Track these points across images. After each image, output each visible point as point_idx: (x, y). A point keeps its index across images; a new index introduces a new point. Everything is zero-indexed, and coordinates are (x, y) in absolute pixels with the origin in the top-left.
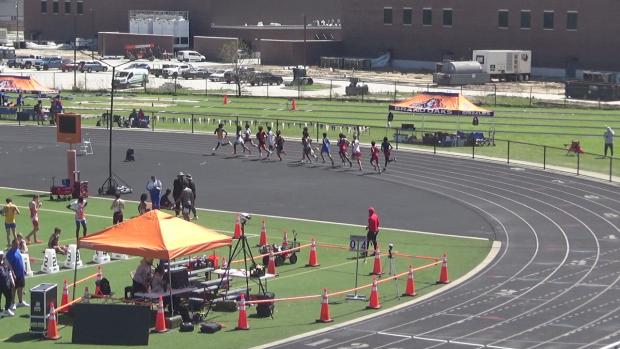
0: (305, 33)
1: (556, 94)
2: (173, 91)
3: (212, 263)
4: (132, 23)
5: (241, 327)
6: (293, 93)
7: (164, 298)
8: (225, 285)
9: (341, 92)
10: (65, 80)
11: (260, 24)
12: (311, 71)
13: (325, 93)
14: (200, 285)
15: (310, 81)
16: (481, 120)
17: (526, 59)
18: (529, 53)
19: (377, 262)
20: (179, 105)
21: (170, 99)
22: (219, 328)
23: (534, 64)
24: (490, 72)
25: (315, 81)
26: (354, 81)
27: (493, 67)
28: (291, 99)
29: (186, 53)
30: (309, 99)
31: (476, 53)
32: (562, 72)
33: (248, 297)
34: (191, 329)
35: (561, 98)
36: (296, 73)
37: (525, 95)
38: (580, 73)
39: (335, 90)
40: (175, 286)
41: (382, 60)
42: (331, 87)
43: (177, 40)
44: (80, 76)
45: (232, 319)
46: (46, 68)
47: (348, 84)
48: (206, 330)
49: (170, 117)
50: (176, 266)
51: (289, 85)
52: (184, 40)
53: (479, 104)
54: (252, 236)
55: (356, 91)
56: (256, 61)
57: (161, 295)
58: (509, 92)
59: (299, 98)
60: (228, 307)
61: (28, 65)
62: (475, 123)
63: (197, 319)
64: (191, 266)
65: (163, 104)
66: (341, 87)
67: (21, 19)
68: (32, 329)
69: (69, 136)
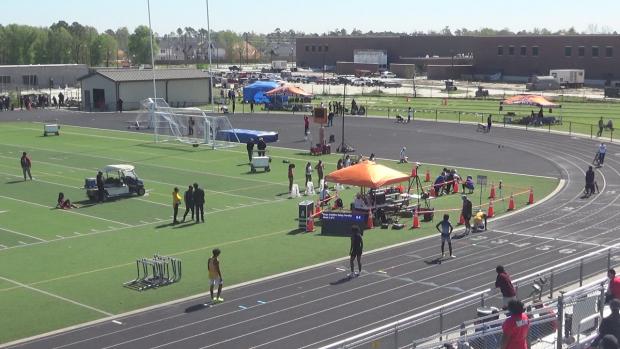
0: (453, 62)
1: (599, 95)
2: (378, 94)
3: (399, 190)
4: (356, 57)
5: (415, 227)
6: (446, 95)
7: (372, 210)
8: (406, 203)
9: (473, 95)
10: (318, 89)
11: (427, 57)
12: (455, 83)
13: (464, 95)
14: (393, 203)
15: (456, 89)
16: (553, 110)
17: (581, 74)
18: (583, 71)
19: (493, 191)
20: (382, 102)
21: (376, 99)
22: (403, 226)
23: (585, 78)
24: (559, 82)
25: (458, 88)
26: (480, 88)
27: (562, 79)
28: (444, 98)
29: (386, 72)
30: (455, 98)
31: (551, 71)
32: (602, 82)
33: (419, 210)
34: (386, 227)
35: (602, 97)
36: (448, 84)
37: (580, 95)
38: (613, 83)
39: (470, 94)
40: (378, 203)
41: (497, 76)
42: (467, 92)
43: (380, 66)
44: (327, 86)
45: (410, 222)
46: (308, 82)
47: (477, 90)
48: (395, 228)
49: (376, 109)
50: (379, 192)
51: (442, 90)
52: (384, 66)
53: (553, 101)
54: (422, 175)
55: (482, 94)
56: (425, 78)
57: (370, 208)
58: (571, 94)
59: (450, 98)
60: (407, 215)
61: (298, 81)
62: (550, 111)
63: (390, 221)
64: (388, 192)
65: (372, 102)
66: (473, 92)
67: (295, 55)
68: (300, 226)
69: (319, 119)
